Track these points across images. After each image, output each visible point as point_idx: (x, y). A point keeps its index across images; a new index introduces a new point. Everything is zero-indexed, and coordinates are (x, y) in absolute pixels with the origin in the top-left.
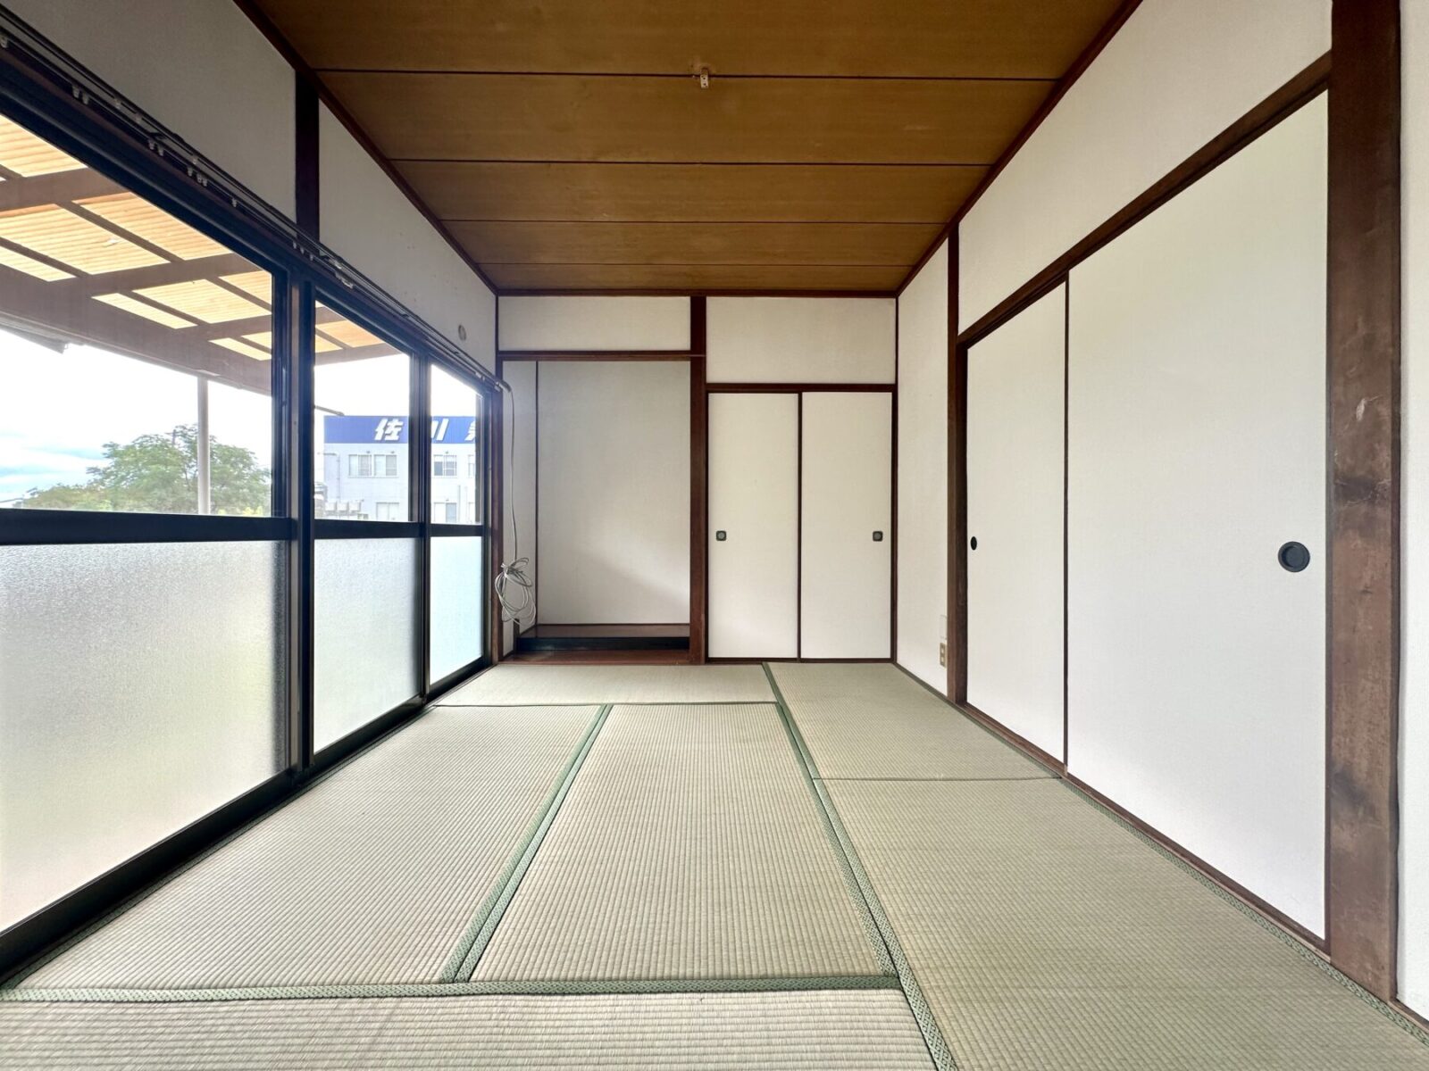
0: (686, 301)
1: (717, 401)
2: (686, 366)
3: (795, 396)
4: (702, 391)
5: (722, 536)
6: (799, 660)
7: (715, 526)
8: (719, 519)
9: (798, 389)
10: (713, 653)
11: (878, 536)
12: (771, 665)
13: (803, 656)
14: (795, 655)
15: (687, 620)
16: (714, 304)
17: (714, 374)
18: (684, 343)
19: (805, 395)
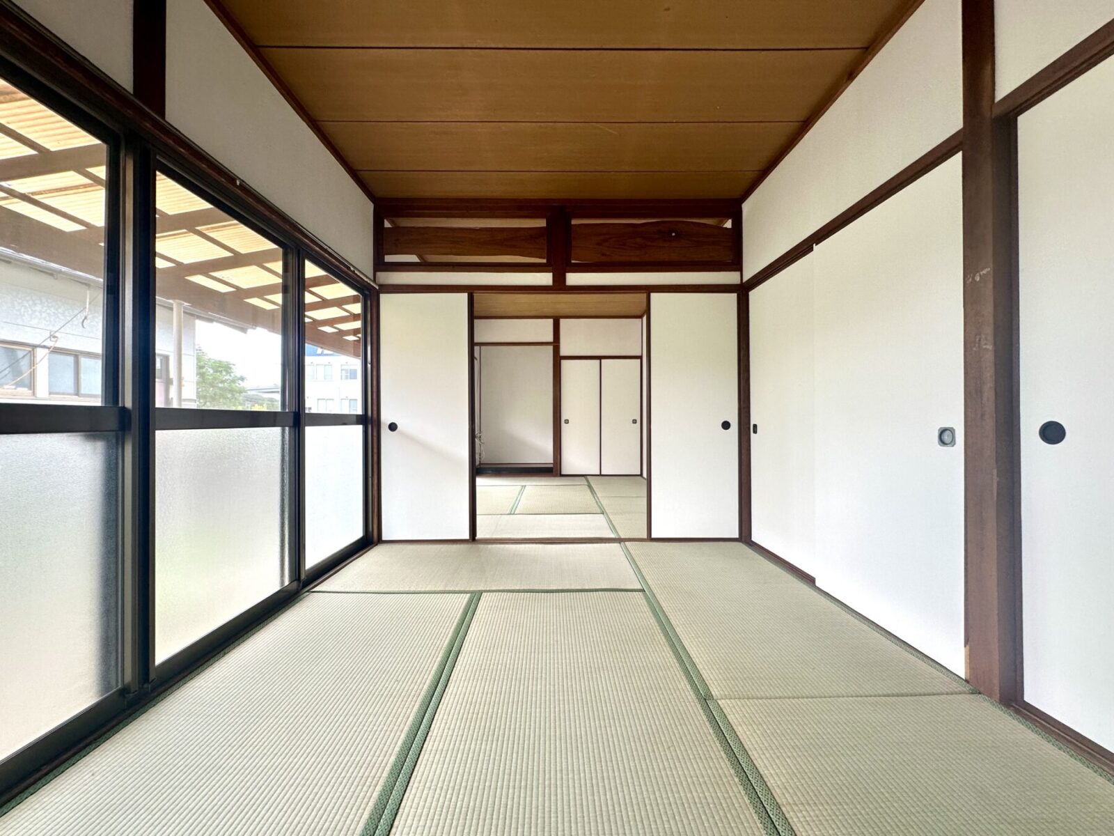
0: (551, 321)
1: (564, 363)
2: (550, 348)
3: (599, 361)
4: (558, 359)
5: (567, 422)
6: (601, 475)
7: (563, 418)
8: (565, 414)
9: (600, 358)
10: (563, 473)
11: (634, 421)
12: (588, 477)
13: (602, 473)
14: (599, 473)
15: (552, 462)
16: (563, 322)
17: (563, 352)
18: (550, 338)
19: (603, 361)
